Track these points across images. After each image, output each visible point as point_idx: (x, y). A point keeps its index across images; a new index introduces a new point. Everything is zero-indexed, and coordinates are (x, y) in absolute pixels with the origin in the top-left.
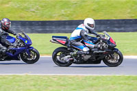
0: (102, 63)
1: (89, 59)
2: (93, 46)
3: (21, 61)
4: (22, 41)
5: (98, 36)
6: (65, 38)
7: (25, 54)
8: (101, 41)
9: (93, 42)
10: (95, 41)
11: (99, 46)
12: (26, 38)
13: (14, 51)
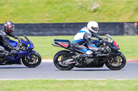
0: (105, 67)
1: (92, 63)
2: (97, 49)
3: (23, 65)
4: (25, 44)
5: (100, 39)
6: (68, 41)
7: (27, 58)
8: (105, 44)
9: (96, 45)
10: (98, 44)
11: (103, 49)
12: (29, 42)
13: (16, 55)
